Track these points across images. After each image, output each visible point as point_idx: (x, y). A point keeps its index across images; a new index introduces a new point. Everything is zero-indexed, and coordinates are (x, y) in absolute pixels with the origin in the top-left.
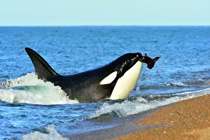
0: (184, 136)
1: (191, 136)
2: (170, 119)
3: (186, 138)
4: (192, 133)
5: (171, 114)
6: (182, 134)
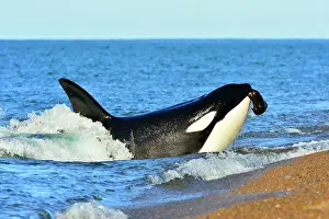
0: (308, 211)
2: (286, 185)
3: (311, 215)
4: (319, 207)
6: (305, 208)
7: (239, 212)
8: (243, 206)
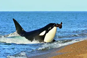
1: (80, 57)
2: (71, 50)
5: (71, 48)
6: (76, 56)
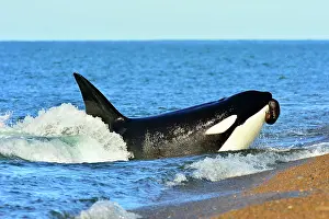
7: (251, 214)
8: (256, 207)
